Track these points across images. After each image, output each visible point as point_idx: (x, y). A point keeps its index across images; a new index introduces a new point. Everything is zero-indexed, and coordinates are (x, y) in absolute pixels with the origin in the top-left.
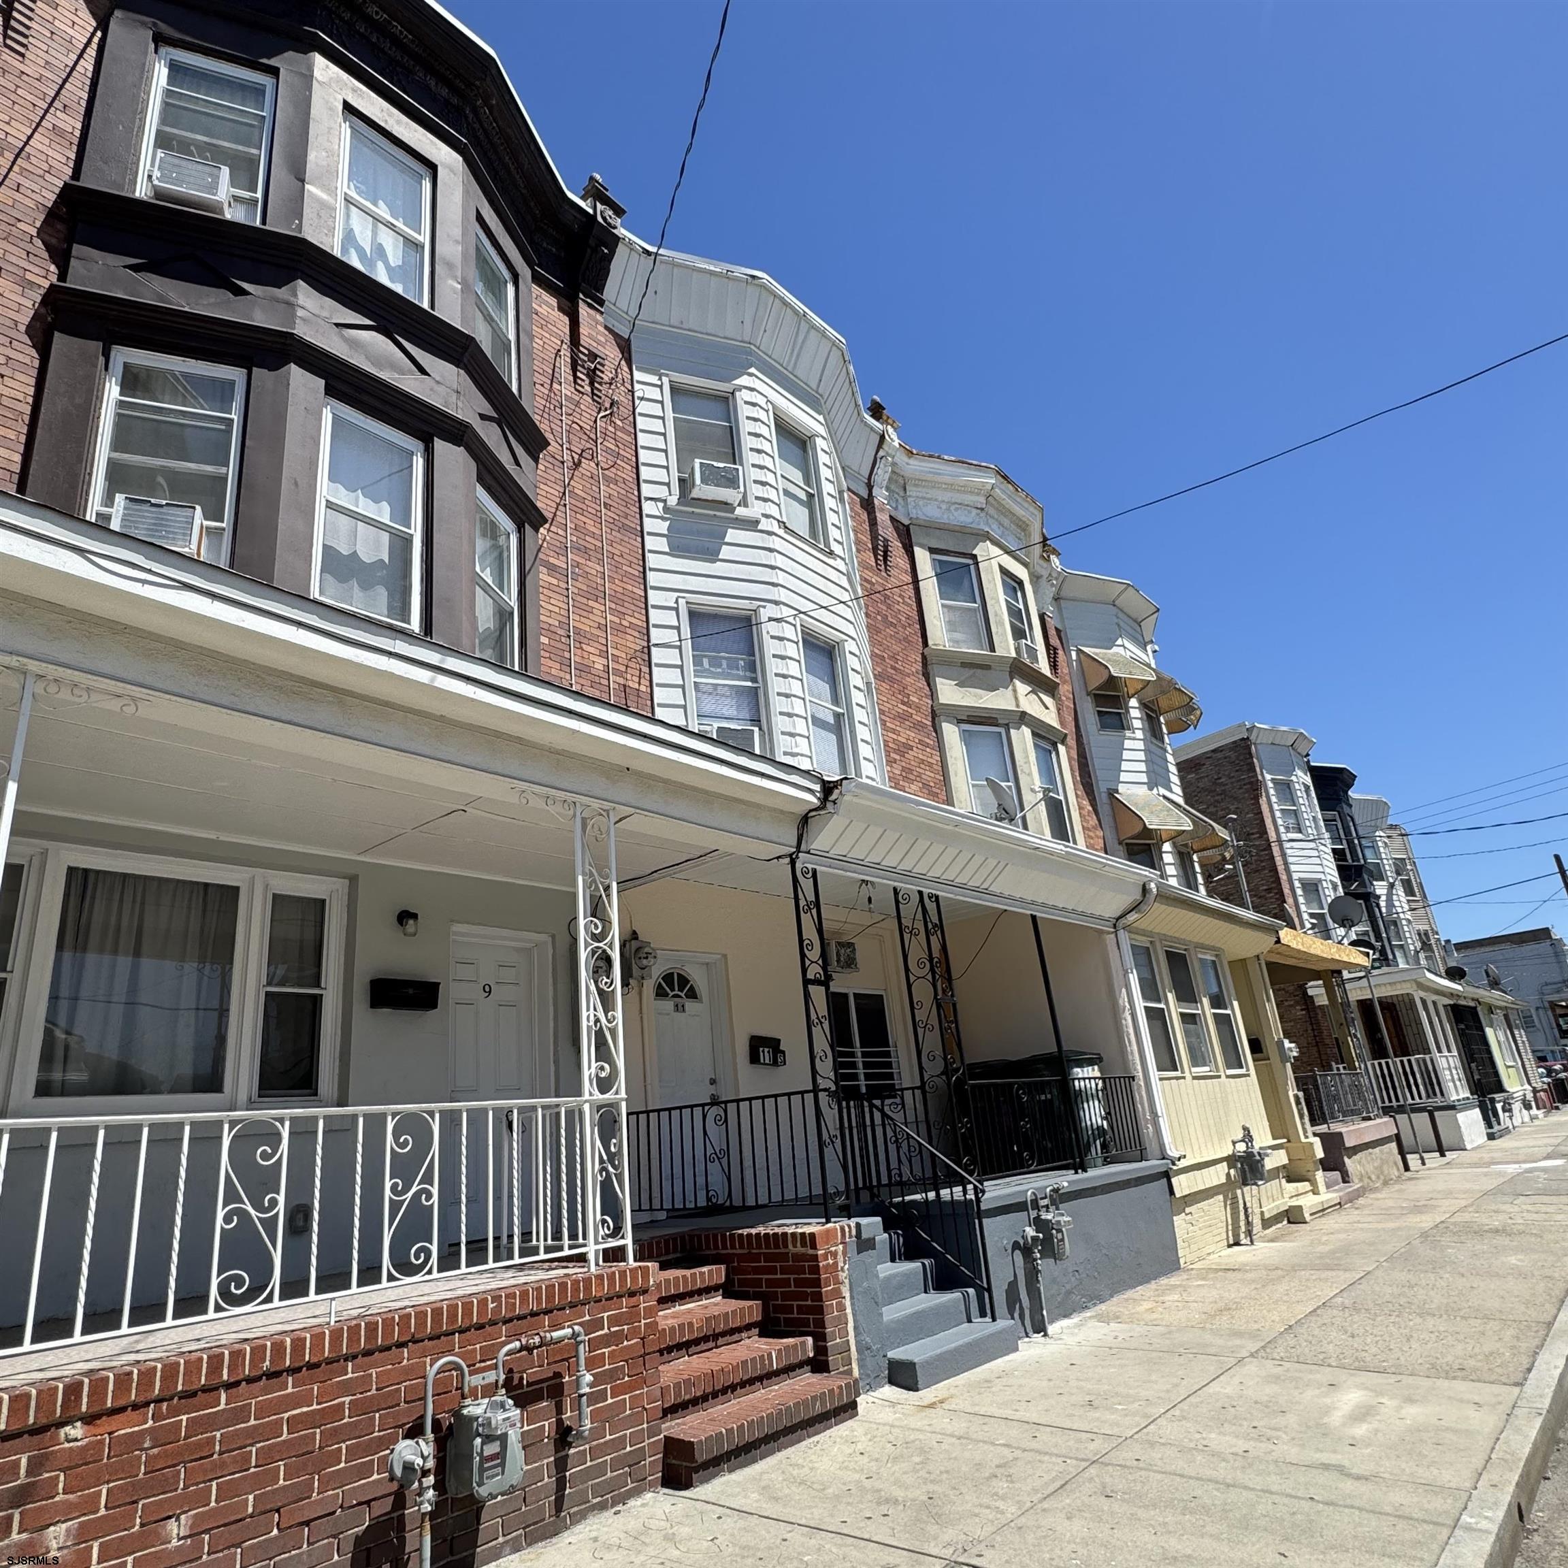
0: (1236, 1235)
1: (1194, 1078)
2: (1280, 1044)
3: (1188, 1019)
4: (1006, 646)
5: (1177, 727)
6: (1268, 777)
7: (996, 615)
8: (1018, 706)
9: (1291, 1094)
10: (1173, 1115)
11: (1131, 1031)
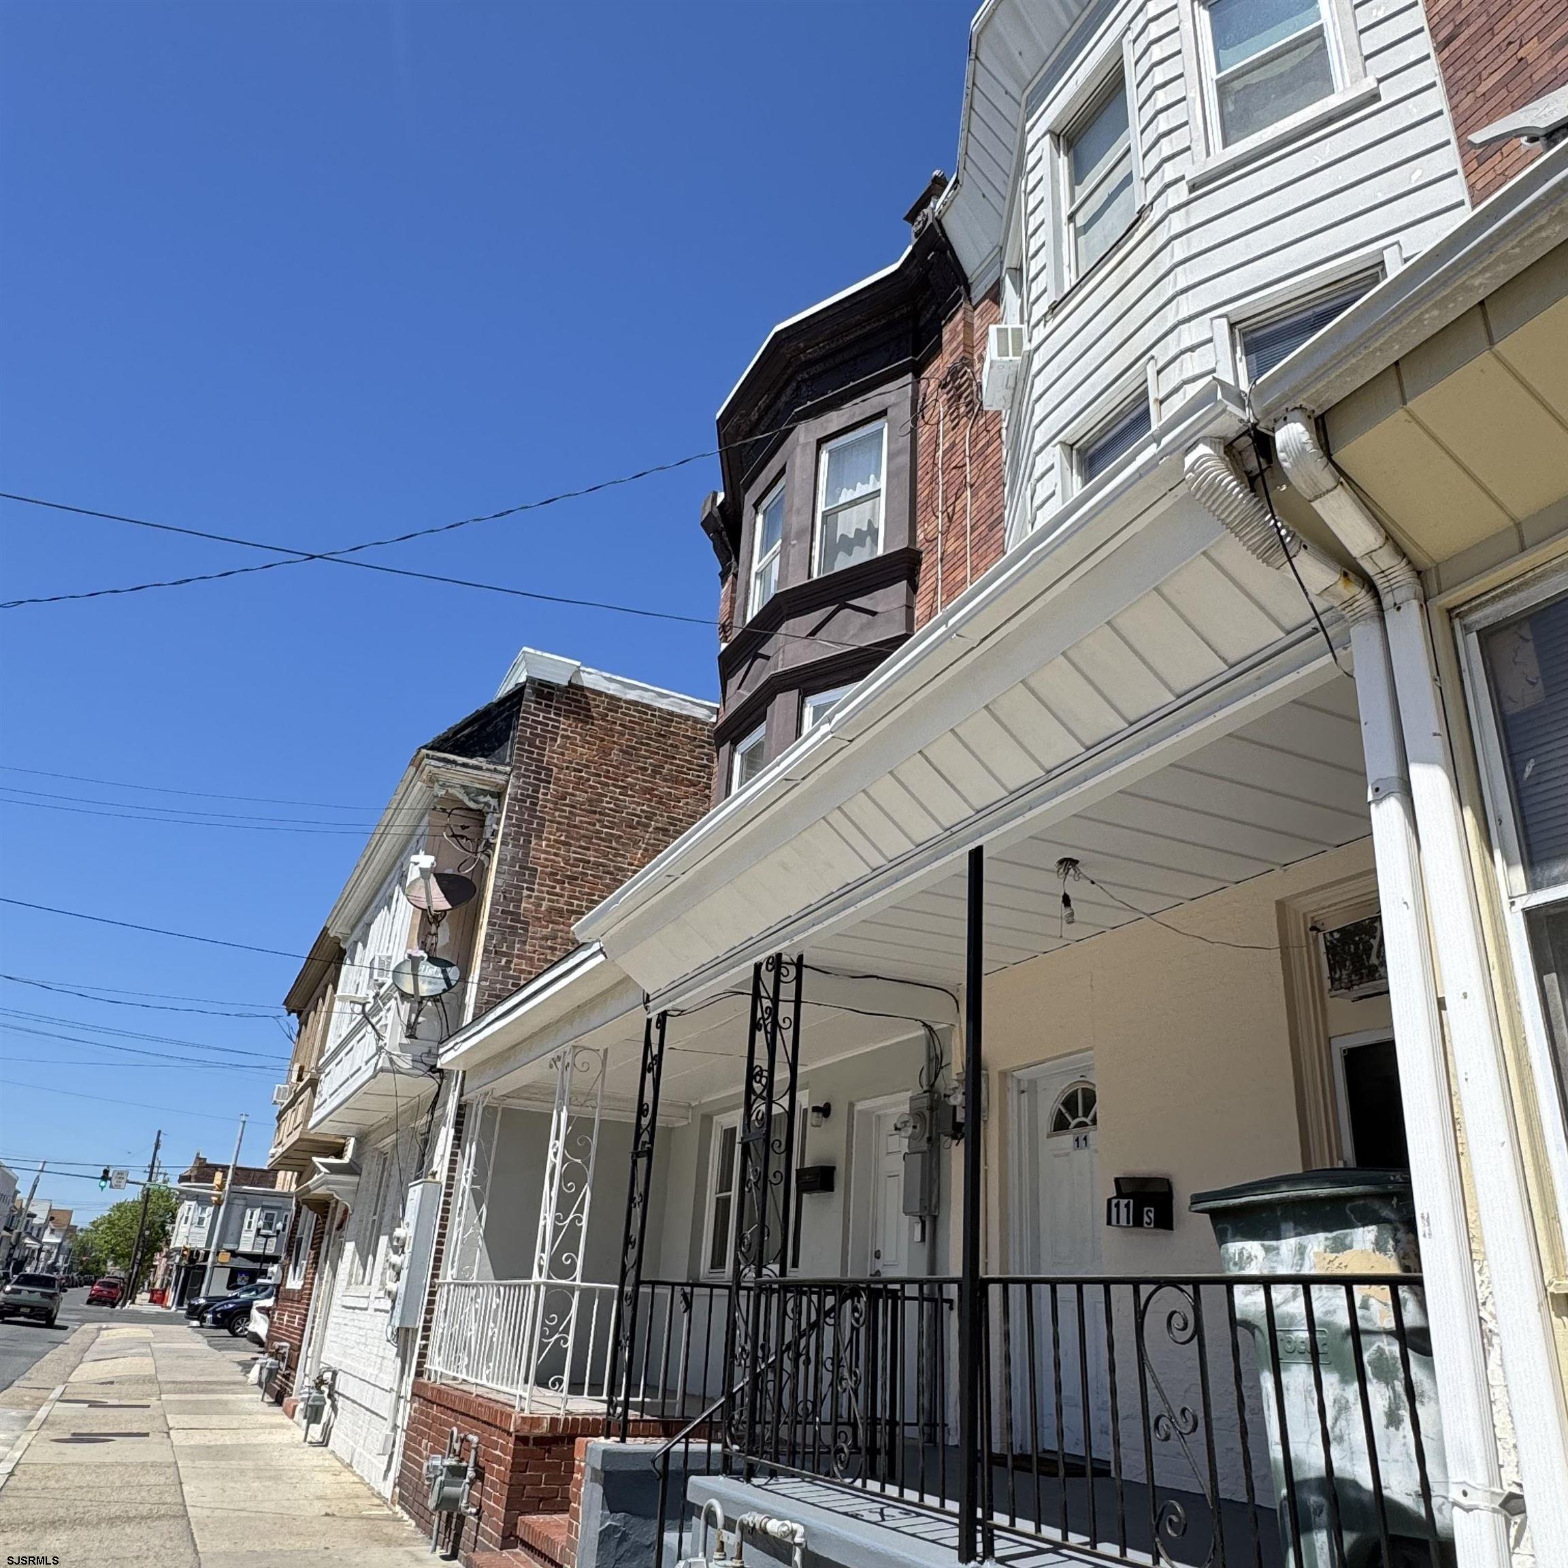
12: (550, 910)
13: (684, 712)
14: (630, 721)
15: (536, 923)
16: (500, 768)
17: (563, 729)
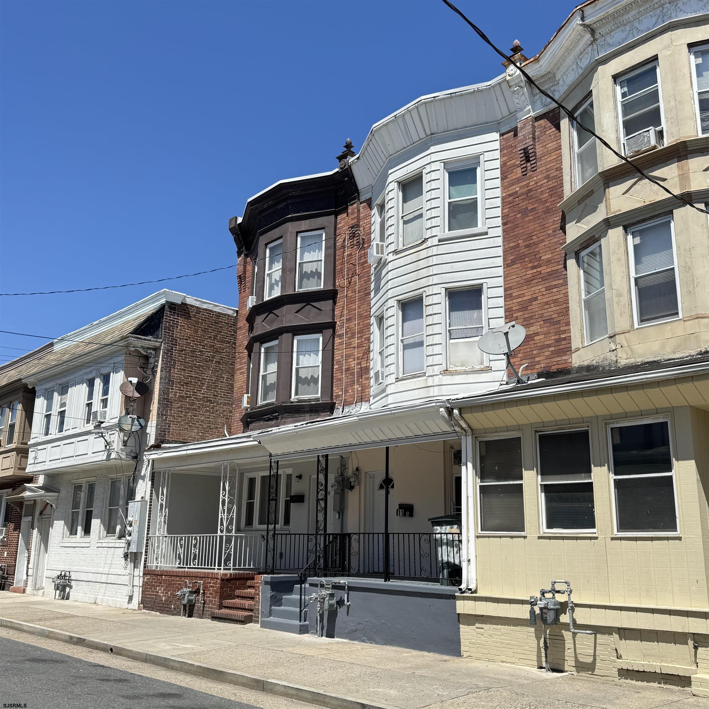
8: (607, 213)
12: (180, 396)
13: (224, 312)
14: (205, 318)
15: (175, 402)
16: (158, 340)
17: (180, 323)
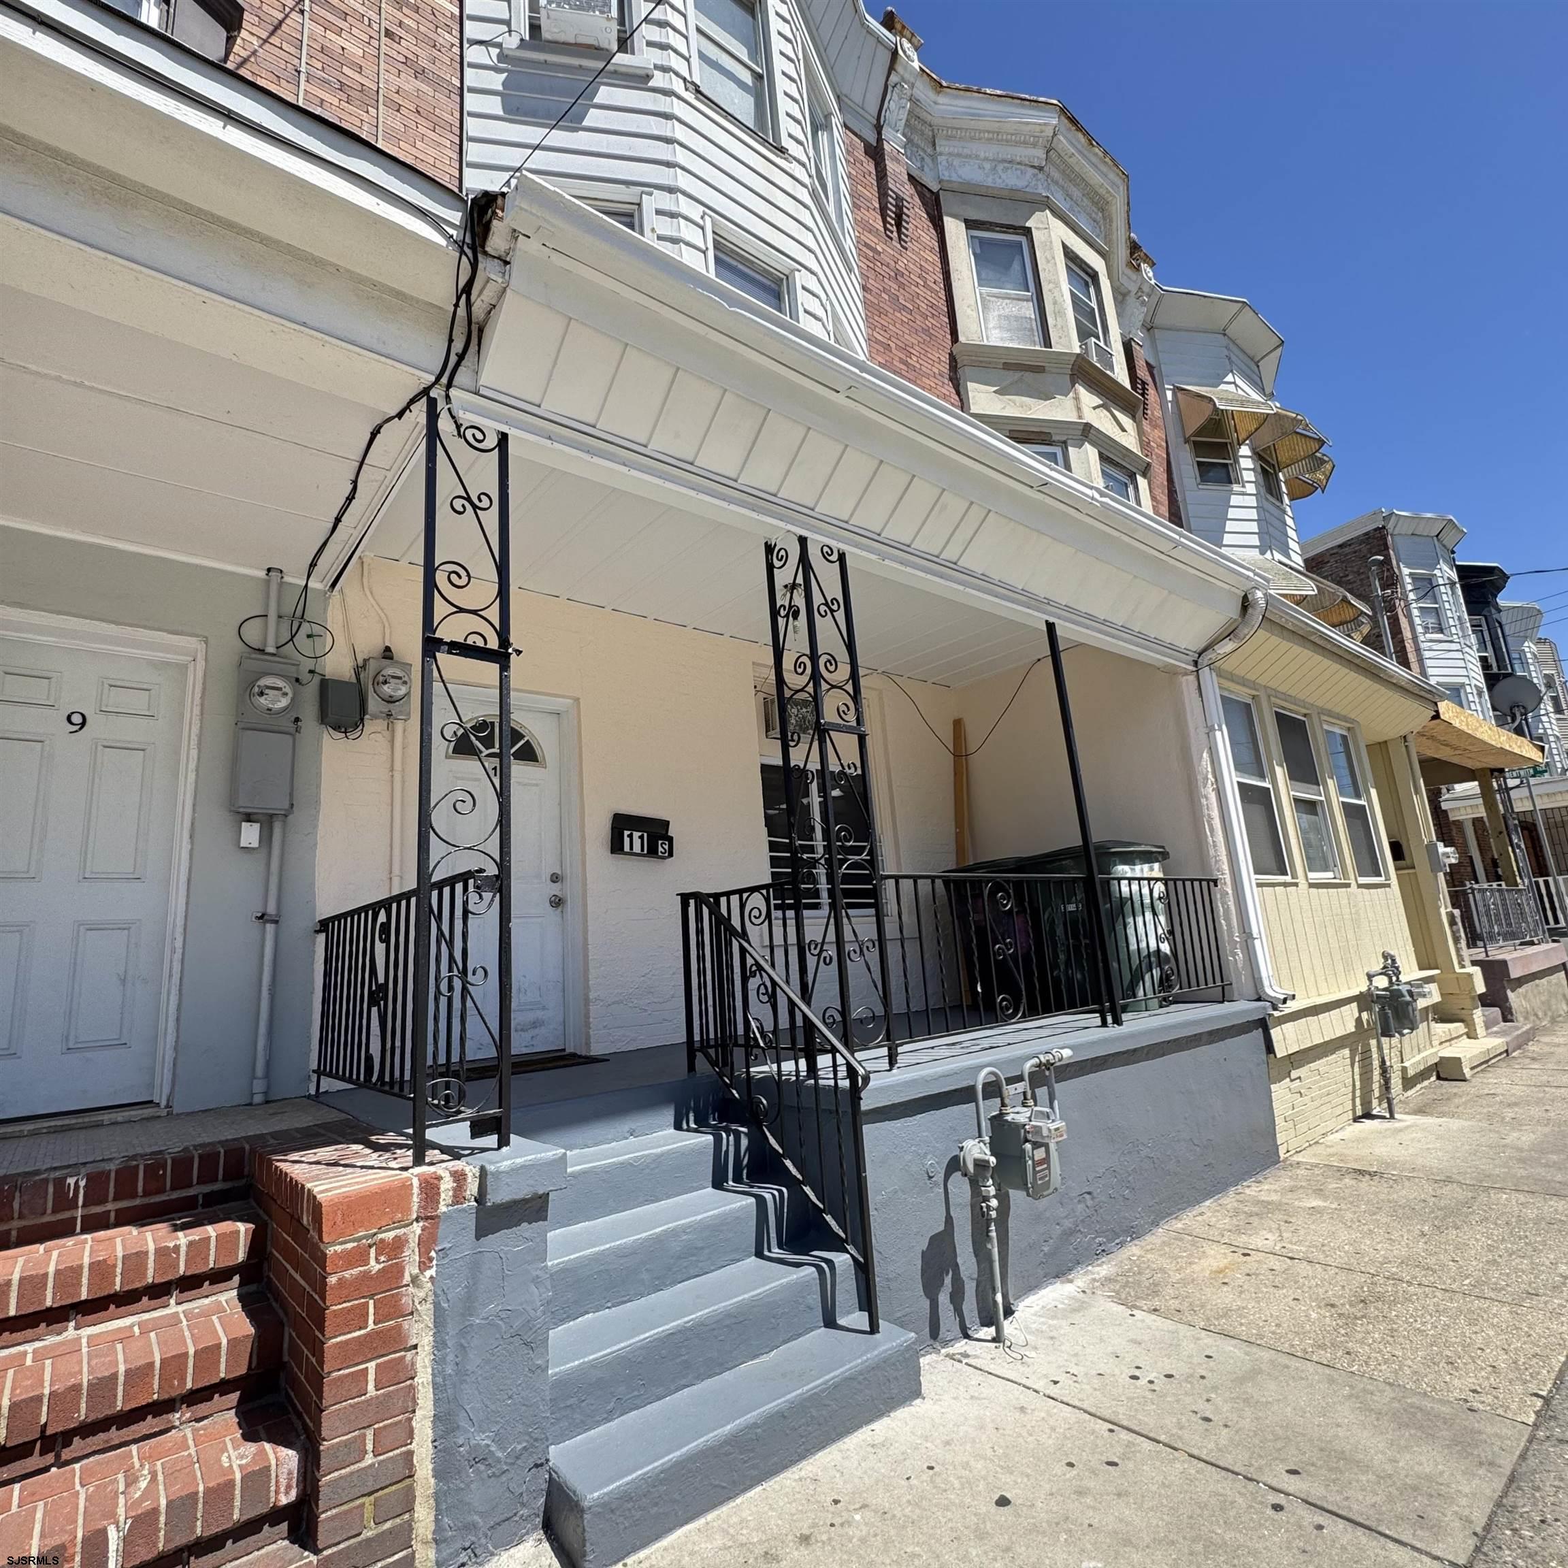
0: (1366, 1103)
1: (1311, 885)
2: (1431, 848)
3: (1307, 807)
4: (1067, 340)
5: (1301, 491)
6: (1406, 571)
7: (1055, 303)
8: (1080, 417)
9: (1443, 911)
10: (1277, 937)
11: (1215, 813)
